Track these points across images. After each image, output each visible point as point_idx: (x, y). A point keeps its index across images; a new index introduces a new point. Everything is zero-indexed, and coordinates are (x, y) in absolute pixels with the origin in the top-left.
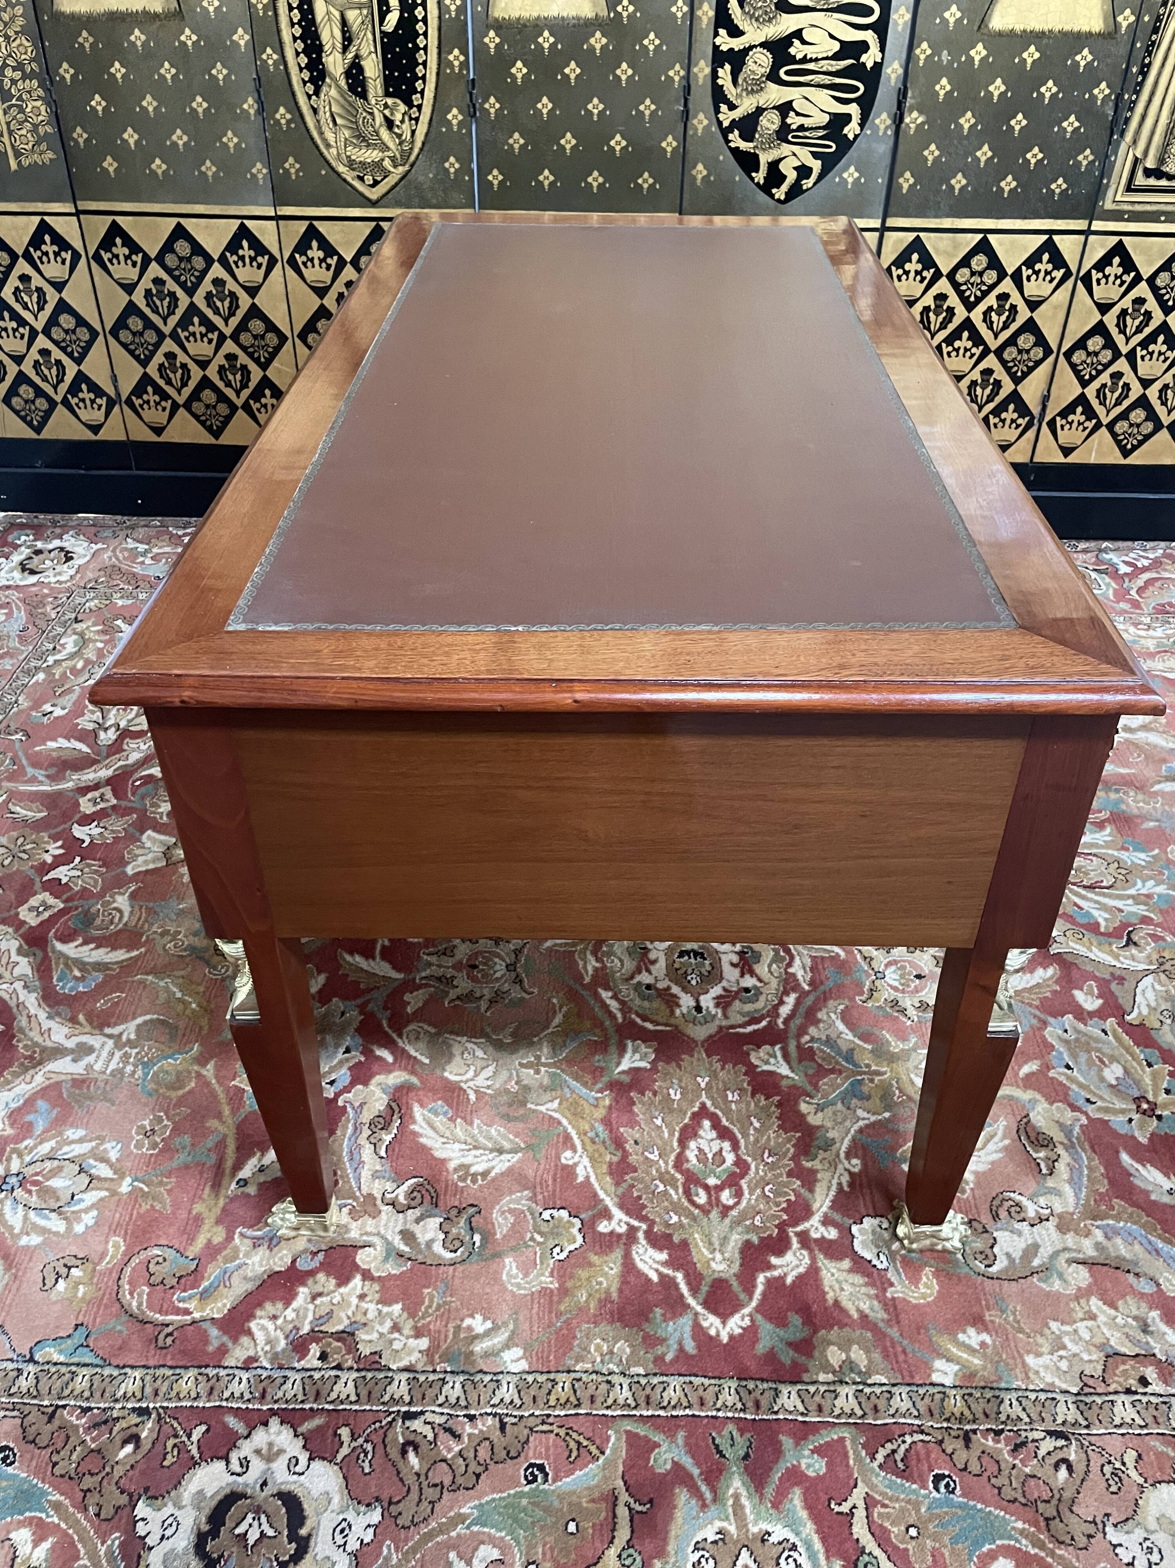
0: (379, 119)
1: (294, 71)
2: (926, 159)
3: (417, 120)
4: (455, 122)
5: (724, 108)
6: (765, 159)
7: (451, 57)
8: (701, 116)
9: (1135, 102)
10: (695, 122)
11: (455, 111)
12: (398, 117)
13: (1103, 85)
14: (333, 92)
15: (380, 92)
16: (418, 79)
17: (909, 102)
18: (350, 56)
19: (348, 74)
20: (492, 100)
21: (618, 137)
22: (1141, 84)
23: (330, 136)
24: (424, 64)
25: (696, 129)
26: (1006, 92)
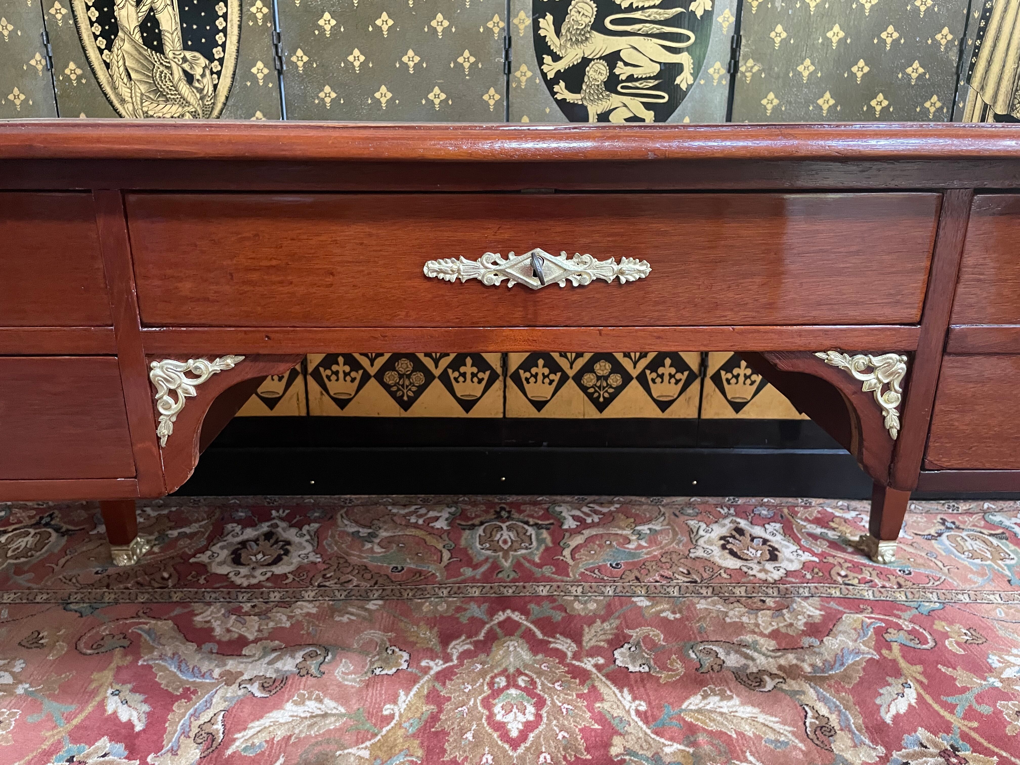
0: (178, 73)
1: (84, 25)
2: (765, 108)
3: (219, 73)
4: (260, 76)
5: (547, 59)
6: (593, 110)
7: (254, 10)
8: (524, 68)
9: (978, 48)
10: (518, 74)
11: (260, 65)
12: (197, 72)
13: (946, 30)
14: (127, 46)
15: (178, 45)
16: (218, 31)
17: (743, 49)
18: (145, 9)
19: (143, 27)
20: (300, 53)
21: (437, 90)
22: (984, 29)
23: (125, 91)
24: (225, 16)
25: (519, 82)
26: (845, 38)
